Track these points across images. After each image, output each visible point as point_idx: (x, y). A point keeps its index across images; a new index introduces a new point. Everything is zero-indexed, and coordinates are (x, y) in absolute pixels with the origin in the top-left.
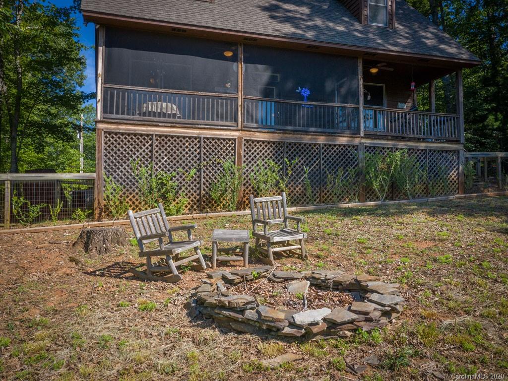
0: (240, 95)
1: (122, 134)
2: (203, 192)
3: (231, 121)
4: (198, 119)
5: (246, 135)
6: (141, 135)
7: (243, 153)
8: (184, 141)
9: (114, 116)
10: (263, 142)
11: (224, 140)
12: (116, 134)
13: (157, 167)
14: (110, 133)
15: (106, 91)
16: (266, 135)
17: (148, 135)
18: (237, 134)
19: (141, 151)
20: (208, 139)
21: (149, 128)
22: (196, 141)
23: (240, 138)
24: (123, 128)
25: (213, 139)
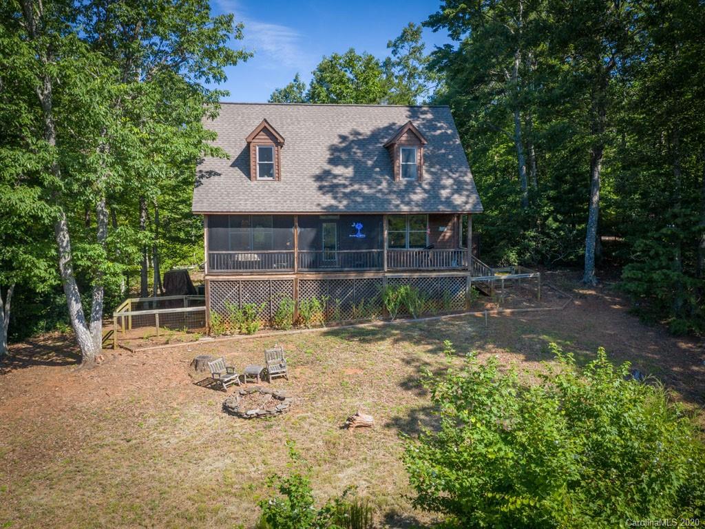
0: (296, 250)
1: (221, 282)
2: (272, 315)
3: (290, 268)
4: (268, 268)
5: (300, 277)
6: (232, 281)
7: (298, 288)
8: (259, 283)
9: (216, 270)
10: (313, 280)
11: (286, 281)
12: (217, 282)
13: (243, 300)
14: (213, 281)
15: (210, 255)
16: (314, 276)
17: (236, 281)
18: (294, 276)
19: (233, 291)
20: (275, 281)
21: (237, 277)
22: (267, 283)
23: (296, 279)
24: (221, 278)
25: (278, 281)
